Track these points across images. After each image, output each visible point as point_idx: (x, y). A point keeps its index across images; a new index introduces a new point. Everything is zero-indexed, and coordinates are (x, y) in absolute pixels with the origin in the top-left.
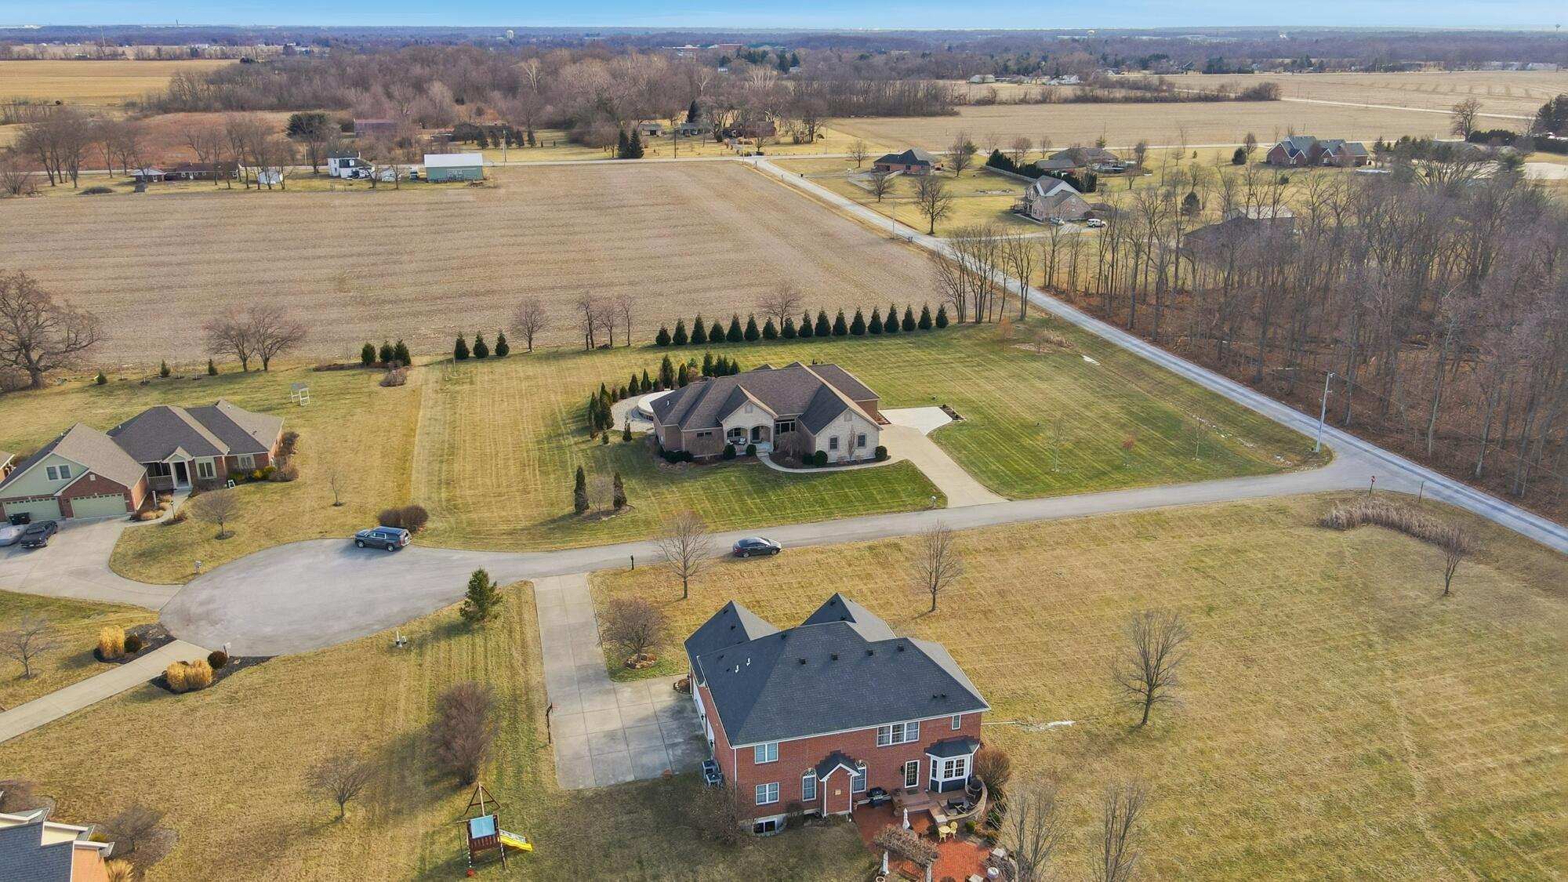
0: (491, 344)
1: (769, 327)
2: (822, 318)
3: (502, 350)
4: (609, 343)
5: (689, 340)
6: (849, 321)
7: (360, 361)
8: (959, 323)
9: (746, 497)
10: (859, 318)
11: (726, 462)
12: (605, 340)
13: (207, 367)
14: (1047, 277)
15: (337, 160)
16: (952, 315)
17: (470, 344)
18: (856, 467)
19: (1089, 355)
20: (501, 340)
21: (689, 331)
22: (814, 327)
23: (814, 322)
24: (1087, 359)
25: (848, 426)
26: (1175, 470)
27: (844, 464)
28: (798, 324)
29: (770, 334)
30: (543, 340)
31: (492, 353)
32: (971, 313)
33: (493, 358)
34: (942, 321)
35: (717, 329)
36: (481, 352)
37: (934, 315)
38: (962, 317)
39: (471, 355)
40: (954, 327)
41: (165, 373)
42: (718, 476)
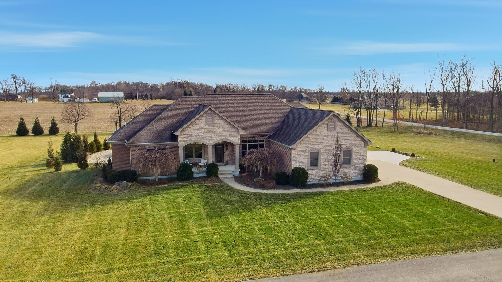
3: (54, 131)
9: (191, 224)
11: (178, 183)
15: (63, 95)
18: (345, 188)
20: (54, 123)
25: (331, 137)
27: (329, 185)
31: (47, 132)
36: (38, 131)
42: (160, 197)
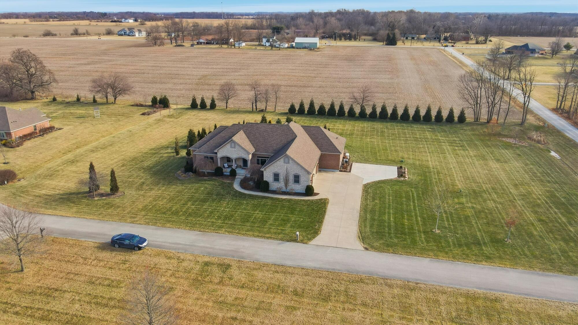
0: (208, 103)
1: (351, 111)
2: (384, 109)
3: (213, 106)
4: (265, 109)
5: (306, 112)
6: (400, 112)
7: (151, 104)
8: (475, 121)
10: (406, 111)
11: (214, 178)
12: (263, 107)
13: (92, 99)
14: (559, 102)
15: (266, 40)
16: (469, 116)
17: (199, 102)
19: (556, 151)
20: (213, 101)
21: (307, 107)
22: (378, 113)
23: (379, 110)
24: (553, 154)
25: (285, 167)
26: (554, 256)
28: (369, 111)
29: (352, 115)
30: (232, 104)
31: (208, 107)
32: (484, 117)
33: (208, 109)
34: (462, 118)
35: (322, 108)
36: (203, 106)
37: (456, 114)
38: (477, 119)
39: (199, 107)
40: (470, 124)
41: (78, 99)
